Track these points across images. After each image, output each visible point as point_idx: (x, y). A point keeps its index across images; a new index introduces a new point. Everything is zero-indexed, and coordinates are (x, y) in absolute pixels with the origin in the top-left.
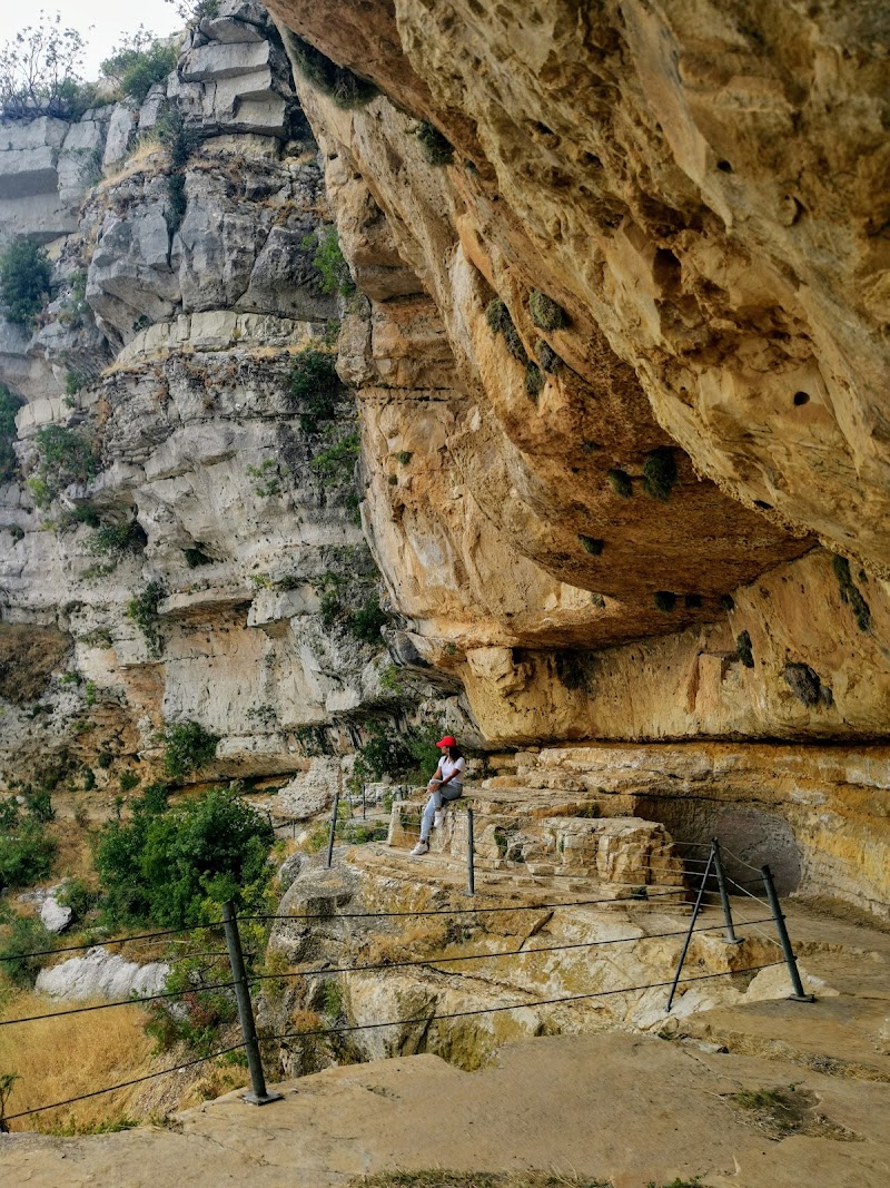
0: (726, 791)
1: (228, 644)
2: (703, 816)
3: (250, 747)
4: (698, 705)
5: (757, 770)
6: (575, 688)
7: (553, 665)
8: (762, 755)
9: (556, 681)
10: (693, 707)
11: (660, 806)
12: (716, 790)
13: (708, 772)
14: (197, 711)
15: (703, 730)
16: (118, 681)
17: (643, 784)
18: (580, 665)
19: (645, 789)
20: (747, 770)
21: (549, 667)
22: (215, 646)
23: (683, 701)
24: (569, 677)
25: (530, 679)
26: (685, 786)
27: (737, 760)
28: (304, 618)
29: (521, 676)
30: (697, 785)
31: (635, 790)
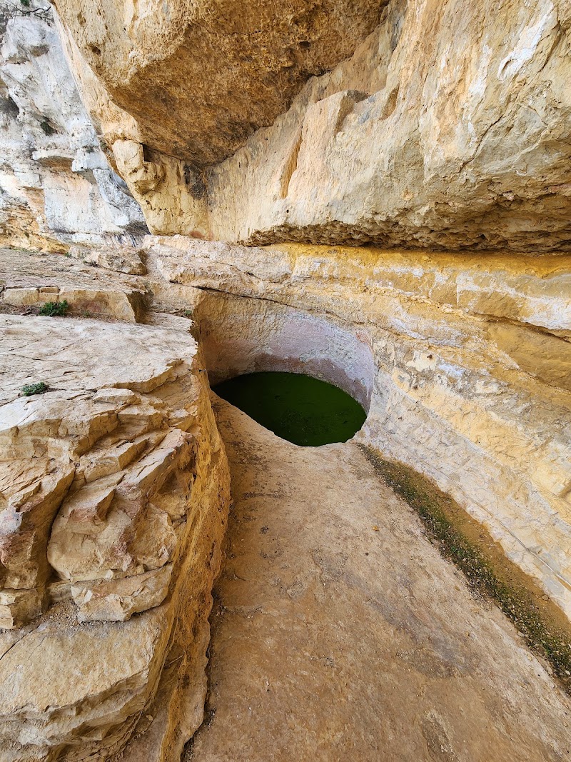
0: (302, 297)
1: (75, 185)
2: (273, 318)
3: (89, 239)
4: (291, 190)
5: (343, 280)
6: (199, 199)
7: (182, 173)
8: (355, 263)
9: (183, 188)
10: (284, 195)
11: (231, 304)
12: (291, 295)
13: (286, 276)
14: (62, 217)
15: (291, 221)
16: (23, 196)
17: (215, 277)
18: (204, 180)
19: (215, 284)
20: (332, 279)
21: (178, 174)
22: (69, 185)
23: (276, 188)
24: (194, 188)
25: (161, 181)
26: (260, 287)
27: (322, 264)
28: (100, 170)
29: (151, 175)
30: (274, 287)
31: (202, 282)
